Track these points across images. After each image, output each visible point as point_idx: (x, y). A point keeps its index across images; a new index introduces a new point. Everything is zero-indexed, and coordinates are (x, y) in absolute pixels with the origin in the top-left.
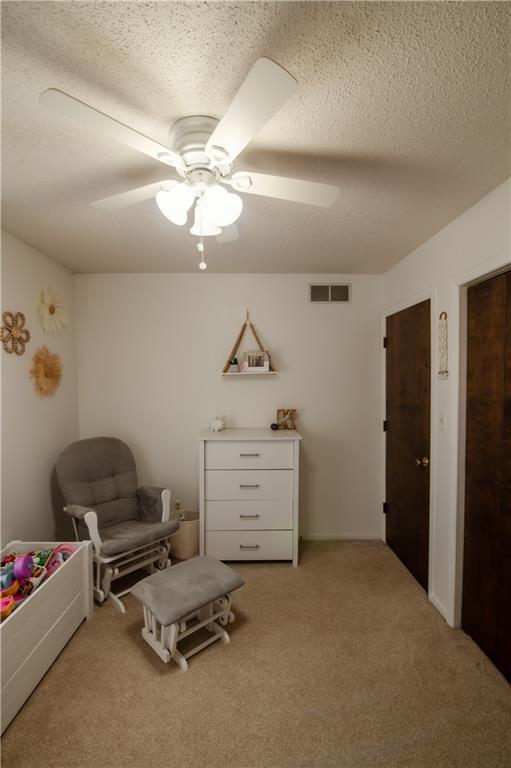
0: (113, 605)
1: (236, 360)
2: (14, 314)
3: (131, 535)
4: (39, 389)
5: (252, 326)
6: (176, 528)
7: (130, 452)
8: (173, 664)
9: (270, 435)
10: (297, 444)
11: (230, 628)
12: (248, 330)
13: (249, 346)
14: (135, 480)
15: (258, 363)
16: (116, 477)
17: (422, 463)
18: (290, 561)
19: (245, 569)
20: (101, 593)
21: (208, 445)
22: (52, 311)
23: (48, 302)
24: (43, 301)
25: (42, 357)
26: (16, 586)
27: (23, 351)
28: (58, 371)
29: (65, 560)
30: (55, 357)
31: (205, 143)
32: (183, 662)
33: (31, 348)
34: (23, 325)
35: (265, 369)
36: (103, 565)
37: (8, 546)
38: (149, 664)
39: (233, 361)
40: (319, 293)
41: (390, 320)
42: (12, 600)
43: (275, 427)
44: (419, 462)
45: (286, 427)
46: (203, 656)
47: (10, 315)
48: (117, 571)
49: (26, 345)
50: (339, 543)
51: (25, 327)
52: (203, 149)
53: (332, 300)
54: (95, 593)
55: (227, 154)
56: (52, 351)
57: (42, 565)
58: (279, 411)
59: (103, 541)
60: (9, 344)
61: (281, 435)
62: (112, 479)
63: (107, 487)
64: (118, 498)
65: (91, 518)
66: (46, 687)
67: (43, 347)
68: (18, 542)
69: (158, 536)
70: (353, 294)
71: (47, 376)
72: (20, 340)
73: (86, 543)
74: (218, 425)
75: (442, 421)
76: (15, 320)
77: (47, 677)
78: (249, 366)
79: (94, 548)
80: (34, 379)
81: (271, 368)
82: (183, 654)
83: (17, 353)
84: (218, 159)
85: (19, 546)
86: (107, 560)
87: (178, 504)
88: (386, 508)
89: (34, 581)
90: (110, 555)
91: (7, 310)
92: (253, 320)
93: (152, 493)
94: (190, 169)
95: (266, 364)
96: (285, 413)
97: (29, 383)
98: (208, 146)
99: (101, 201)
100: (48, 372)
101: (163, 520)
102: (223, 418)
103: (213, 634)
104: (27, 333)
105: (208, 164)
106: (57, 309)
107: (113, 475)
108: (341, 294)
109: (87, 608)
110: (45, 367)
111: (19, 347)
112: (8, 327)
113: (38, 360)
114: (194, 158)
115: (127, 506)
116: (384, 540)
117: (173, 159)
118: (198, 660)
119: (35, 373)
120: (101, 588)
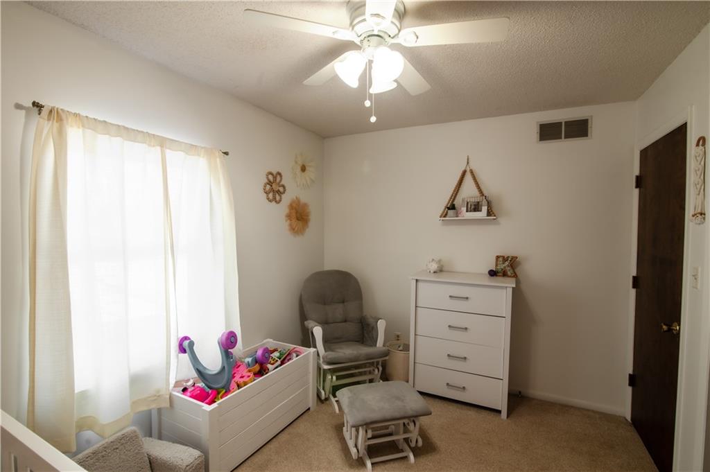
0: (331, 405)
1: (454, 205)
2: (275, 173)
3: (347, 352)
4: (292, 229)
5: (472, 172)
6: (387, 354)
7: (359, 286)
8: (360, 462)
9: (487, 281)
10: (510, 291)
11: (417, 452)
12: (468, 177)
13: (469, 191)
14: (361, 307)
15: (477, 208)
16: (346, 304)
17: (670, 330)
18: (499, 412)
19: (451, 407)
20: (323, 392)
21: (420, 284)
22: (303, 169)
23: (300, 163)
24: (296, 162)
25: (294, 205)
26: (257, 367)
27: (280, 201)
28: (308, 216)
29: (297, 356)
30: (305, 205)
31: (364, 14)
32: (369, 464)
33: (287, 199)
34: (281, 181)
35: (483, 214)
36: (324, 370)
37: (265, 341)
38: (343, 456)
39: (452, 207)
40: (548, 132)
41: (644, 153)
42: (252, 375)
43: (493, 273)
44: (665, 327)
45: (505, 274)
46: (388, 466)
47: (271, 173)
48: (334, 378)
49: (283, 196)
50: (565, 408)
51: (282, 183)
52: (364, 20)
53: (565, 138)
54: (318, 390)
55: (383, 18)
56: (303, 200)
57: (280, 359)
58: (498, 257)
59: (326, 351)
60: (271, 195)
61: (498, 281)
62: (341, 305)
63: (337, 311)
64: (345, 321)
65: (318, 331)
66: (271, 446)
67: (297, 198)
68: (271, 340)
69: (369, 357)
70: (594, 128)
71: (298, 219)
72: (278, 192)
73: (312, 350)
74: (434, 266)
75: (695, 277)
76: (275, 178)
77: (274, 440)
78: (467, 211)
79: (318, 355)
80: (289, 221)
81: (489, 213)
82: (370, 458)
83: (276, 202)
84: (378, 24)
85: (270, 343)
86: (326, 367)
87: (398, 336)
88: (633, 380)
89: (270, 366)
90: (329, 363)
91: (270, 170)
92: (473, 165)
93: (371, 321)
94: (362, 38)
95: (485, 209)
96: (505, 259)
97: (284, 225)
98: (367, 16)
99: (309, 79)
100: (299, 217)
101: (378, 345)
102: (440, 261)
103: (402, 451)
104: (283, 186)
105: (373, 30)
106: (307, 168)
107: (343, 302)
108: (579, 129)
109: (311, 401)
110: (297, 212)
111: (278, 198)
112: (270, 183)
113: (291, 207)
114: (361, 28)
115: (352, 328)
116: (629, 418)
117: (346, 35)
118: (382, 467)
119: (289, 216)
120: (323, 389)
